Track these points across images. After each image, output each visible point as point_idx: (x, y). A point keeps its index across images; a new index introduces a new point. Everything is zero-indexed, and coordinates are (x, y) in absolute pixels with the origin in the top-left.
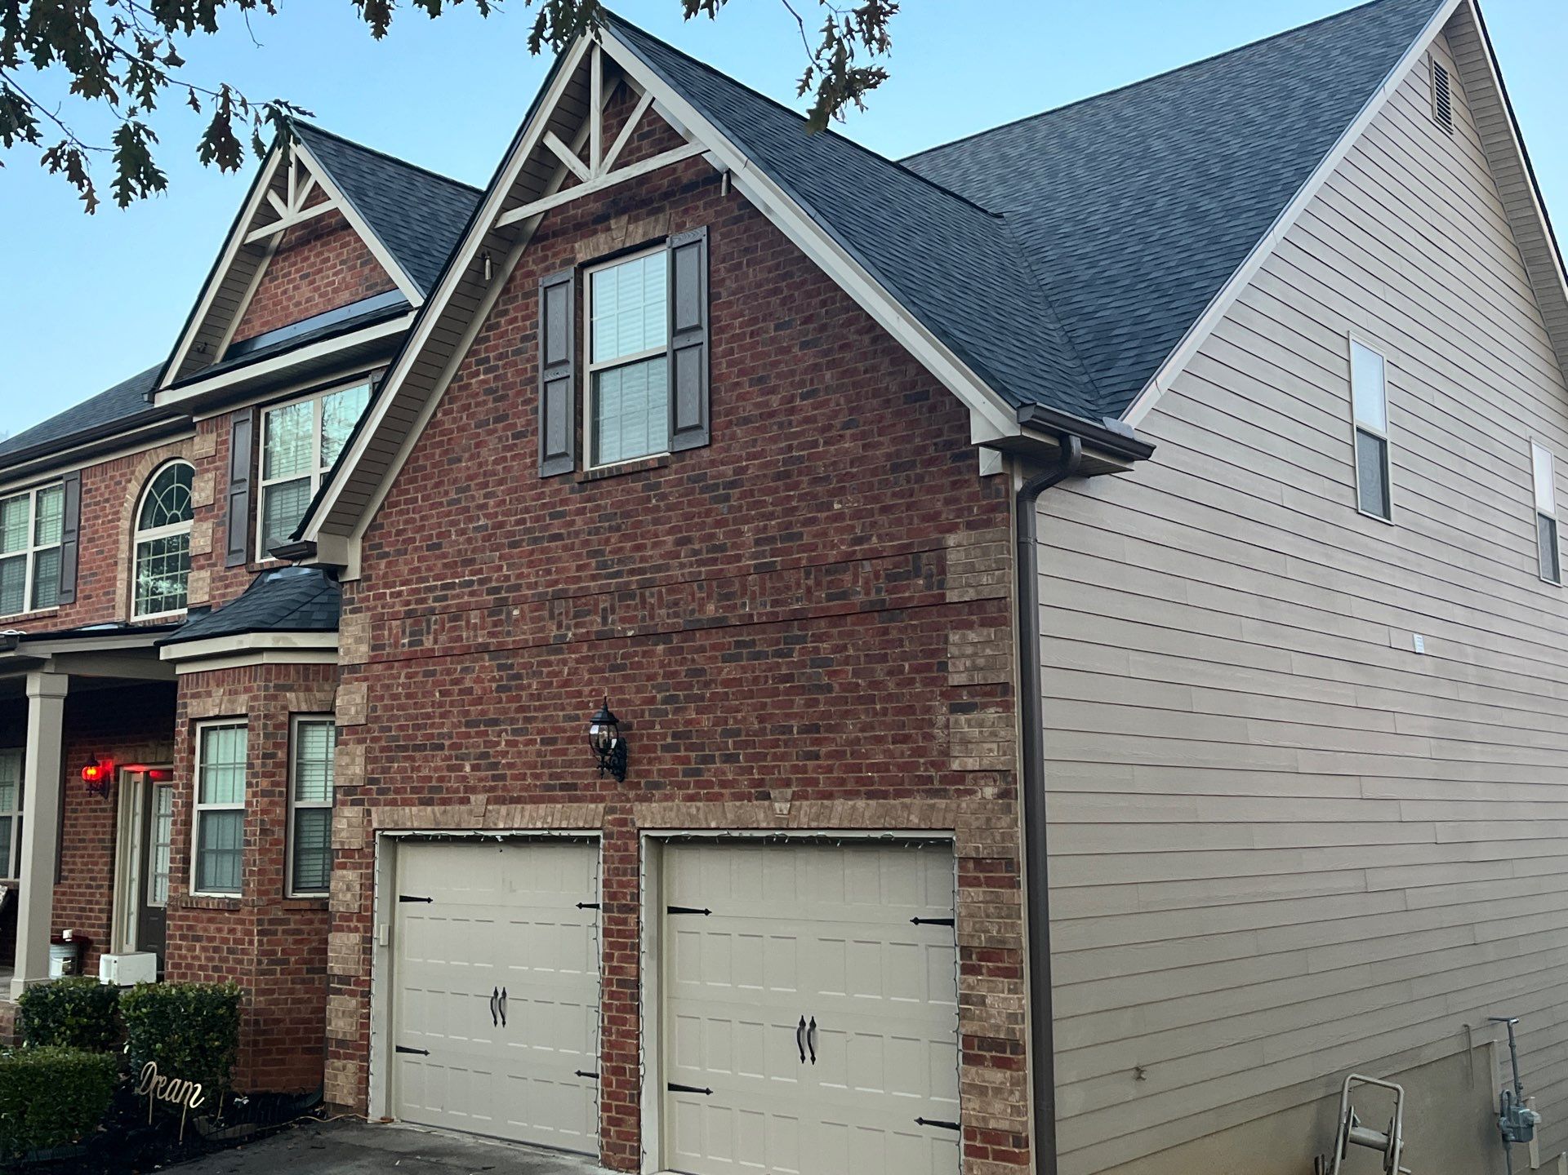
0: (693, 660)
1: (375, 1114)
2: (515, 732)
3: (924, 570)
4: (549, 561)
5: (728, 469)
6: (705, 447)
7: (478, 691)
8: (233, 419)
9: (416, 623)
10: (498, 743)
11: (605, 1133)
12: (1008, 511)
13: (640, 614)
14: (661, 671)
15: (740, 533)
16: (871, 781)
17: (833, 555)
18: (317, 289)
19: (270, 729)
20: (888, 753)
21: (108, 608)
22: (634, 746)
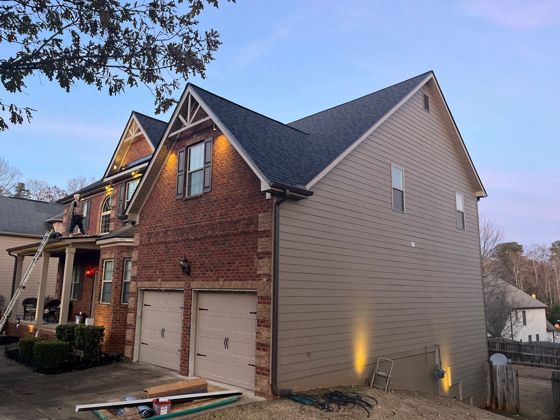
0: (205, 245)
1: (135, 360)
2: (168, 263)
3: (254, 223)
4: (177, 220)
5: (215, 197)
6: (210, 192)
7: (161, 253)
8: (120, 185)
9: (149, 236)
10: (164, 266)
11: (181, 366)
12: (272, 208)
13: (195, 234)
14: (198, 248)
15: (216, 213)
16: (240, 277)
17: (235, 219)
18: (139, 153)
19: (119, 262)
20: (245, 269)
21: (94, 232)
22: (192, 267)
